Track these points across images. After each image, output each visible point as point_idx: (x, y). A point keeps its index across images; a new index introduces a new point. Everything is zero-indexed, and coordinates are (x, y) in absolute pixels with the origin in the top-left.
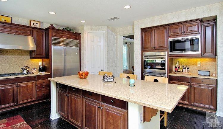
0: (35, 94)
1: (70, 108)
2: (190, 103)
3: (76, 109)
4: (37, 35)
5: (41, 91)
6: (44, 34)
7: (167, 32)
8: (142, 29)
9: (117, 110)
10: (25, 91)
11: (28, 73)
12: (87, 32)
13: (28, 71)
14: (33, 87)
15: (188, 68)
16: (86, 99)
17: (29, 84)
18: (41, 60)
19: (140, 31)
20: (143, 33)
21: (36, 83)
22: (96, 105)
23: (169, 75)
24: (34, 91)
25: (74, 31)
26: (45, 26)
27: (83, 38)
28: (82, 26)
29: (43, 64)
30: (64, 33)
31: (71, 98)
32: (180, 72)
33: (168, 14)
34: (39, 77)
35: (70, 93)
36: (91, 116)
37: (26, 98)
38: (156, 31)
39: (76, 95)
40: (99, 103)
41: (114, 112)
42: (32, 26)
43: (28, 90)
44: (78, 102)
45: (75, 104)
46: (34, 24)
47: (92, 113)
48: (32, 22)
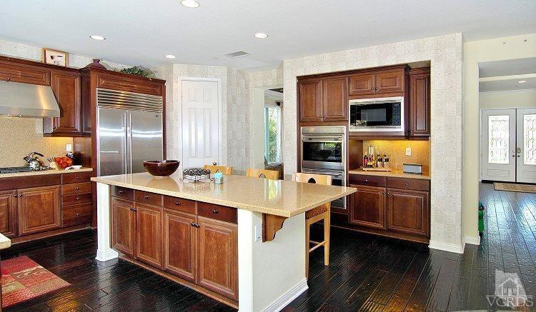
0: (58, 214)
1: (139, 234)
2: (387, 226)
3: (151, 233)
4: (62, 83)
5: (73, 207)
6: (77, 81)
7: (345, 88)
8: (299, 78)
9: (223, 225)
10: (36, 206)
11: (41, 167)
12: (180, 78)
13: (41, 164)
14: (53, 200)
15: (387, 160)
16: (171, 213)
17: (44, 192)
18: (71, 139)
19: (295, 81)
20: (301, 86)
21: (60, 191)
22: (188, 222)
23: (350, 172)
24: (57, 208)
25: (150, 76)
26: (80, 62)
27: (172, 92)
28: (169, 64)
29: (74, 150)
30: (125, 79)
31: (141, 215)
32: (371, 166)
33: (347, 51)
34: (68, 178)
35: (140, 206)
36: (179, 243)
37: (37, 223)
38: (326, 85)
39: (152, 208)
40: (193, 218)
41: (217, 230)
42: (49, 61)
43: (41, 204)
44: (155, 220)
45: (150, 225)
46: (52, 57)
47: (180, 237)
48: (49, 54)
